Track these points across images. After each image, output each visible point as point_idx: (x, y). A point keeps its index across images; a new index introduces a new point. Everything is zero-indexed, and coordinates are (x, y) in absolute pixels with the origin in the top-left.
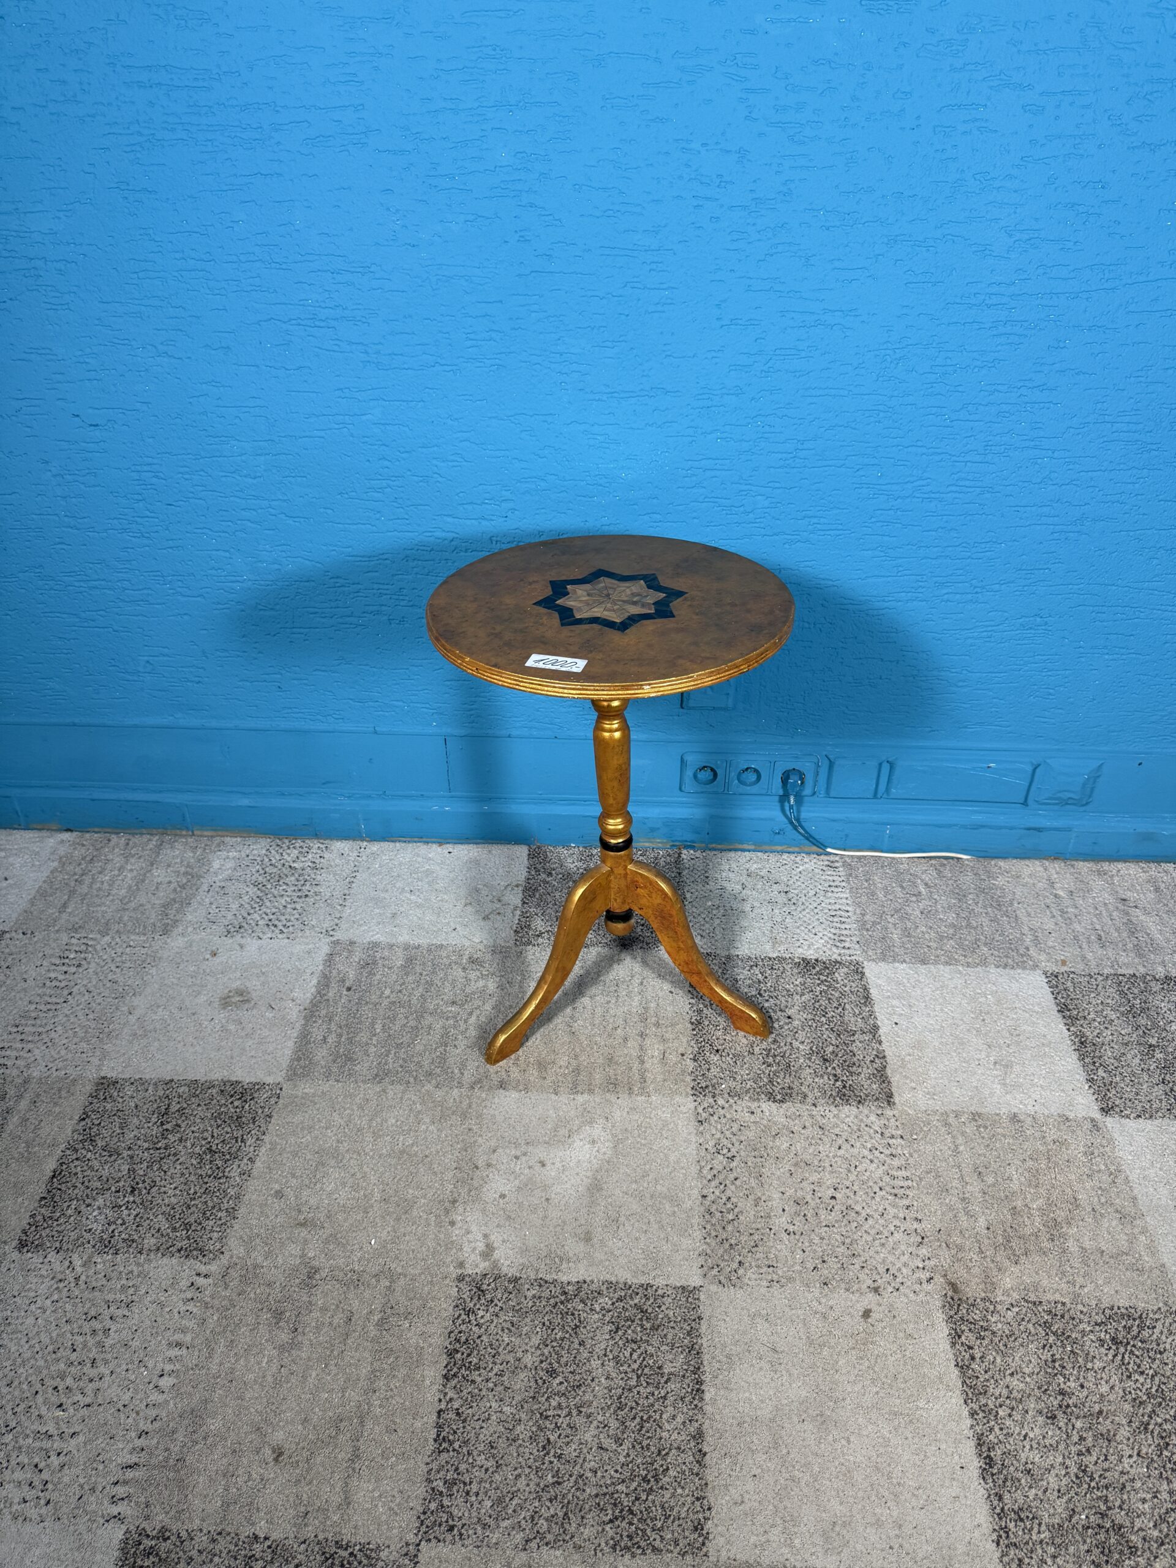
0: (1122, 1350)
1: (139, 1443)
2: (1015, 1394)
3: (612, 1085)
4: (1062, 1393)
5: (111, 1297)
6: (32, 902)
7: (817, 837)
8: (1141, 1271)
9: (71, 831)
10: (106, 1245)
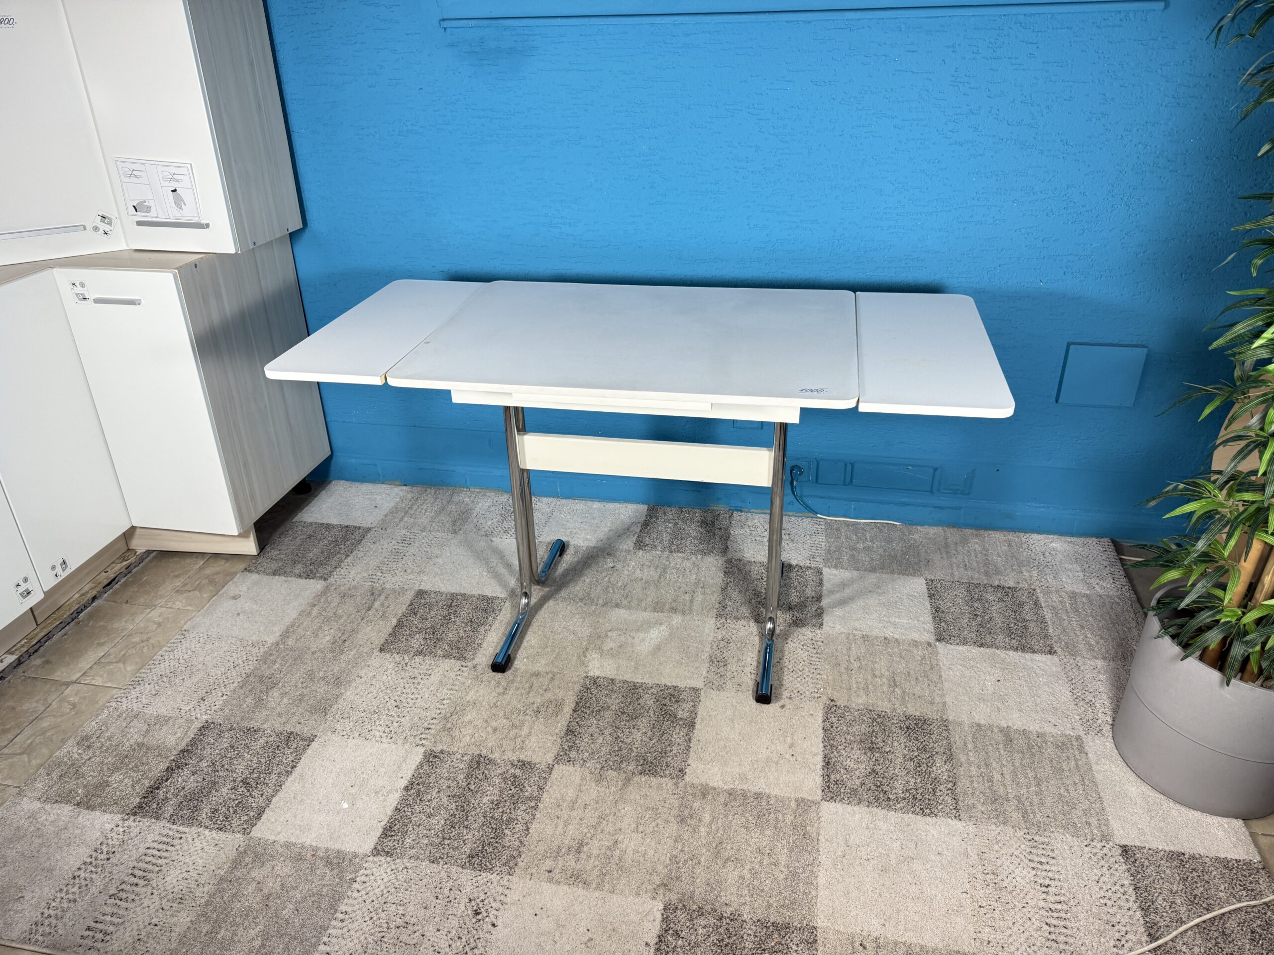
0: (910, 731)
1: (432, 721)
2: (848, 741)
3: (674, 610)
4: (872, 743)
5: (421, 672)
6: (386, 516)
7: (812, 507)
8: (932, 703)
9: (405, 485)
10: (420, 653)
